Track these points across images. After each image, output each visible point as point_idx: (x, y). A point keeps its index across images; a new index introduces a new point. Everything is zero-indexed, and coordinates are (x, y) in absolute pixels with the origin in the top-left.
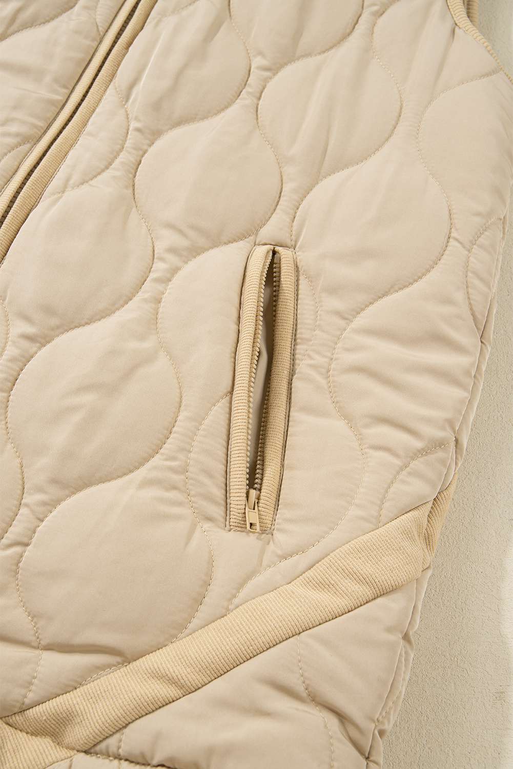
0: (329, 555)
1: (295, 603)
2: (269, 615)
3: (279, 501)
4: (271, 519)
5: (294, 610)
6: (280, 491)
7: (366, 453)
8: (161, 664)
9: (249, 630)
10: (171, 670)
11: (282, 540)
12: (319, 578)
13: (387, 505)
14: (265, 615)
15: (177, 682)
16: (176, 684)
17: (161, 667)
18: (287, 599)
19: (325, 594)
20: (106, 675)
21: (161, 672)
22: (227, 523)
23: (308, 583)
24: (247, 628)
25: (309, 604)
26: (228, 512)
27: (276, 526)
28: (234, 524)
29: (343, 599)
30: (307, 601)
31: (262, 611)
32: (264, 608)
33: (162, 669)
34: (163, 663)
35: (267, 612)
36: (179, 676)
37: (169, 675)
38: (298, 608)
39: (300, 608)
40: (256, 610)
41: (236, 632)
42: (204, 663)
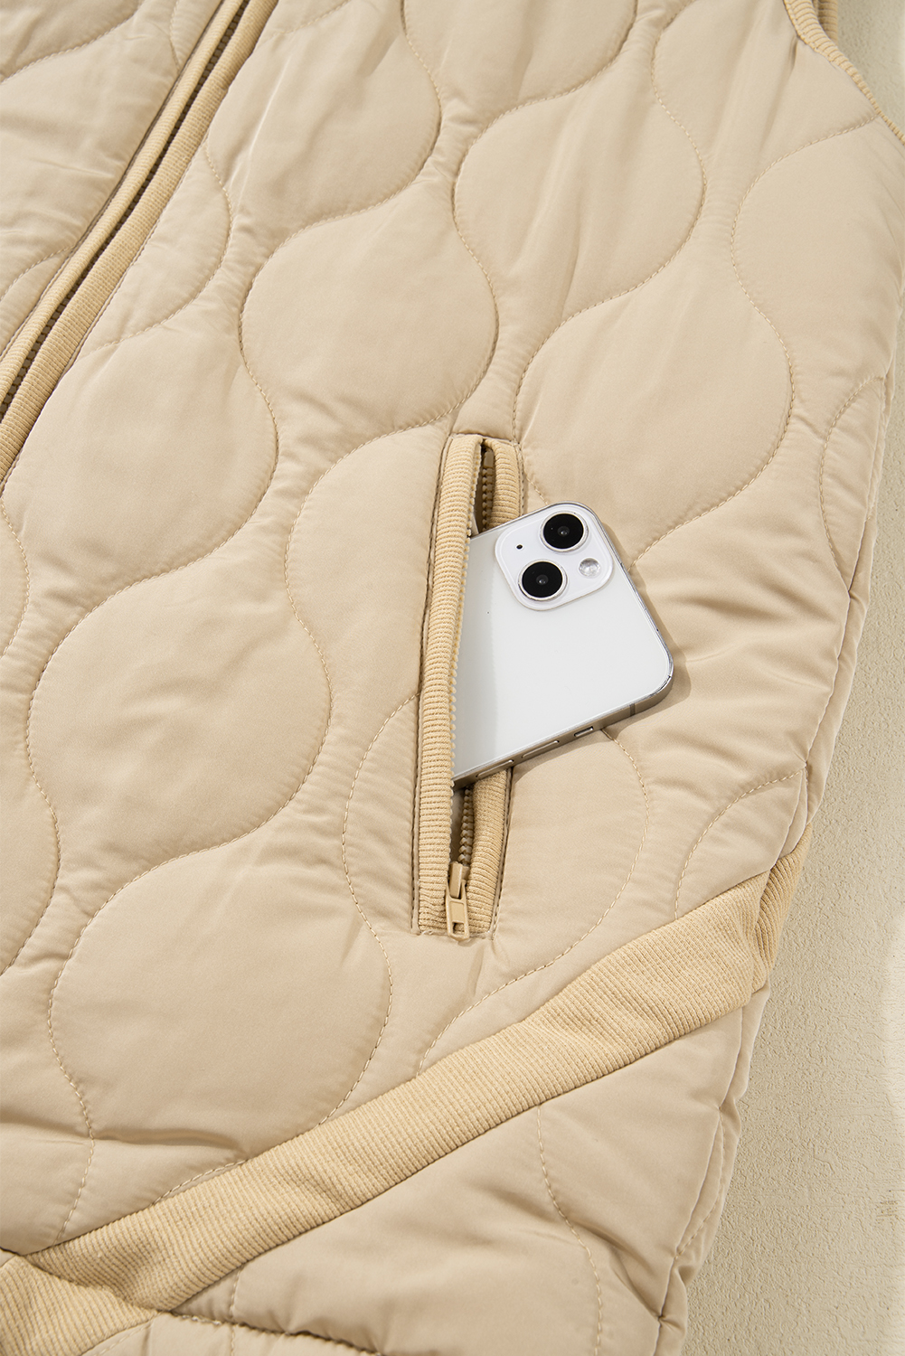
0: (589, 968)
1: (532, 1052)
2: (488, 1074)
3: (502, 881)
4: (490, 913)
5: (531, 1064)
6: (503, 864)
7: (650, 792)
8: (302, 1159)
9: (453, 1100)
10: (320, 1169)
11: (508, 945)
12: (573, 1008)
13: (688, 880)
14: (480, 1074)
15: (329, 1190)
16: (329, 1193)
17: (301, 1164)
18: (518, 1047)
19: (584, 1036)
20: (207, 1181)
21: (301, 1172)
22: (415, 920)
23: (555, 1019)
24: (451, 1096)
25: (557, 1053)
26: (416, 901)
27: (499, 924)
28: (426, 922)
29: (616, 1044)
30: (553, 1048)
31: (476, 1068)
32: (480, 1062)
33: (303, 1168)
34: (305, 1156)
35: (484, 1069)
36: (334, 1179)
37: (317, 1177)
38: (537, 1061)
39: (540, 1061)
40: (466, 1066)
41: (432, 1105)
42: (377, 1156)
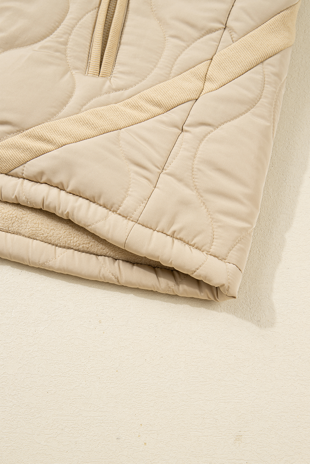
0: (140, 93)
1: (119, 114)
2: (105, 118)
3: (115, 61)
4: (111, 71)
6: (117, 56)
7: (167, 40)
8: (43, 133)
9: (93, 123)
10: (49, 136)
11: (116, 81)
12: (133, 103)
13: (175, 67)
14: (102, 118)
15: (52, 142)
16: (52, 143)
17: (43, 135)
18: (115, 112)
19: (136, 111)
20: (11, 137)
21: (43, 138)
22: (87, 72)
23: (127, 105)
24: (92, 122)
25: (126, 115)
26: (88, 67)
27: (113, 75)
28: (90, 73)
29: (145, 114)
30: (126, 113)
31: (101, 115)
32: (102, 114)
33: (44, 136)
34: (44, 132)
35: (104, 116)
36: (53, 139)
37: (48, 139)
38: (120, 117)
39: (121, 117)
40: (98, 114)
41: (87, 124)
42: (68, 134)
